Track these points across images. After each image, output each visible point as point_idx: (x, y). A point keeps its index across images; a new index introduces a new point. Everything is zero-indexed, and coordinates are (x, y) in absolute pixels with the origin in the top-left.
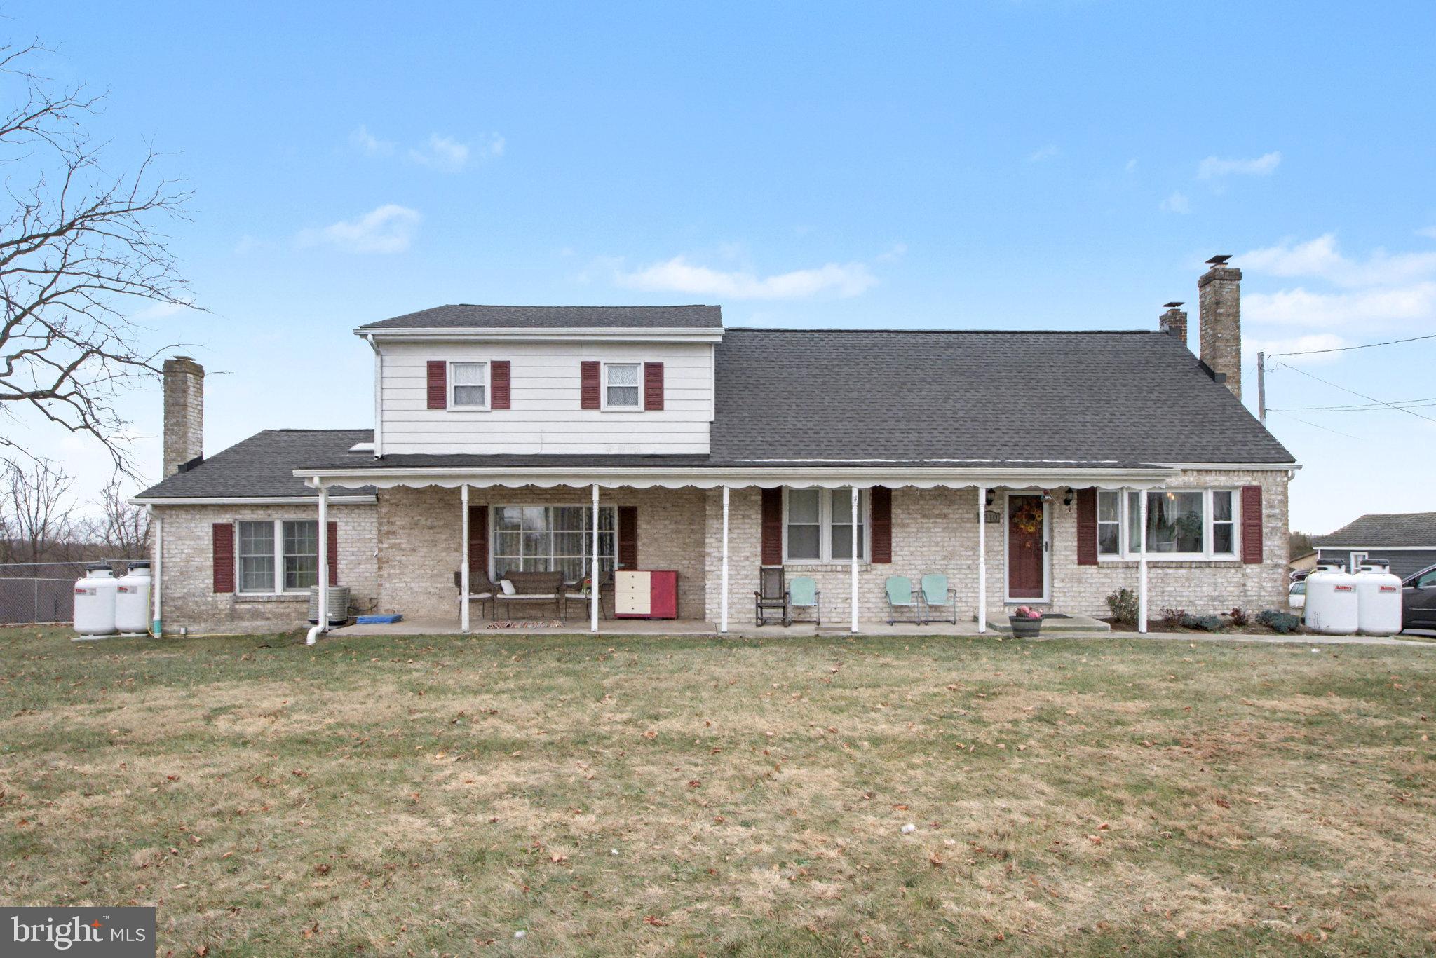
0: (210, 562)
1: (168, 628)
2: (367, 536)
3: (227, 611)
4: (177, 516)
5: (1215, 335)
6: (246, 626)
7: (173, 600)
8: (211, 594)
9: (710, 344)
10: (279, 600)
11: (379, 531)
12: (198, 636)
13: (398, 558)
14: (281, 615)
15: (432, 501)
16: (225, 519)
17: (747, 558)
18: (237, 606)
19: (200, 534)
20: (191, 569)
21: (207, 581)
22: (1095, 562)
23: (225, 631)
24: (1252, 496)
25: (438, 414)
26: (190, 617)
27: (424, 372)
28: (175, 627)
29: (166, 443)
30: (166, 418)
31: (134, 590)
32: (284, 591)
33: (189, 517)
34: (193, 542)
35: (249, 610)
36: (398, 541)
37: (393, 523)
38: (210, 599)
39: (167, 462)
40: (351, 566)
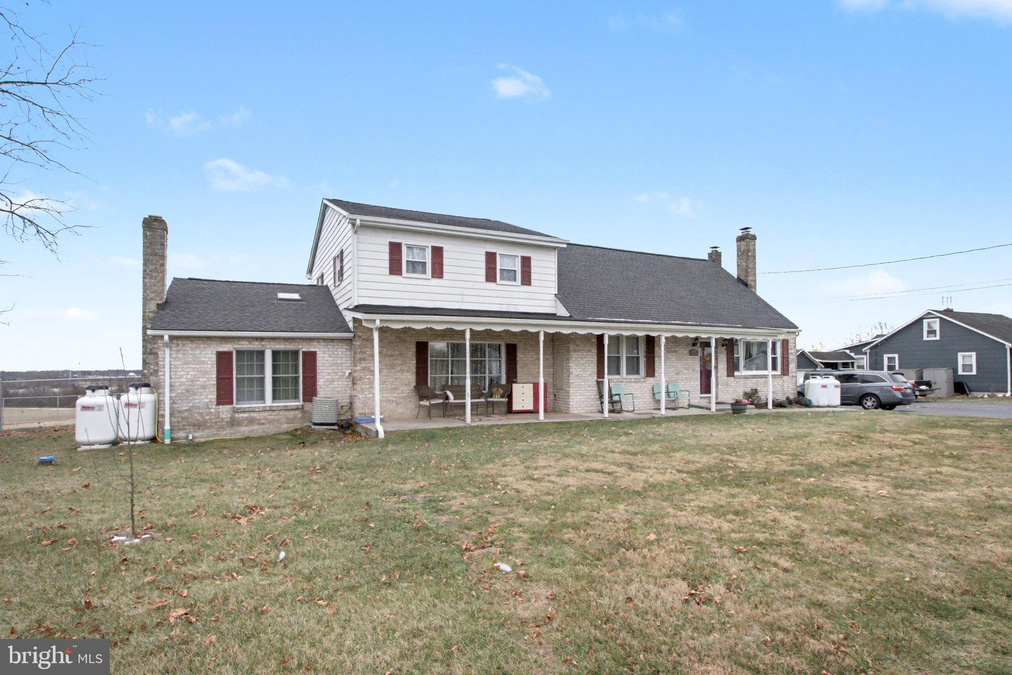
0: (214, 382)
1: (175, 436)
2: (339, 362)
3: (228, 420)
4: (184, 345)
5: (747, 266)
6: (244, 430)
7: (180, 412)
8: (214, 407)
9: (554, 248)
10: (272, 410)
11: (354, 358)
12: (202, 440)
13: (368, 377)
14: (273, 420)
15: (392, 338)
16: (225, 348)
17: (590, 375)
18: (236, 416)
19: (204, 359)
20: (196, 387)
21: (210, 396)
22: (734, 376)
23: (225, 435)
24: (785, 343)
25: (396, 278)
26: (194, 425)
27: (387, 249)
28: (182, 434)
29: (145, 285)
30: (145, 264)
31: (139, 405)
32: (273, 403)
33: (194, 346)
34: (198, 366)
35: (246, 419)
36: (368, 365)
37: (364, 353)
38: (212, 410)
39: (146, 301)
40: (328, 383)
